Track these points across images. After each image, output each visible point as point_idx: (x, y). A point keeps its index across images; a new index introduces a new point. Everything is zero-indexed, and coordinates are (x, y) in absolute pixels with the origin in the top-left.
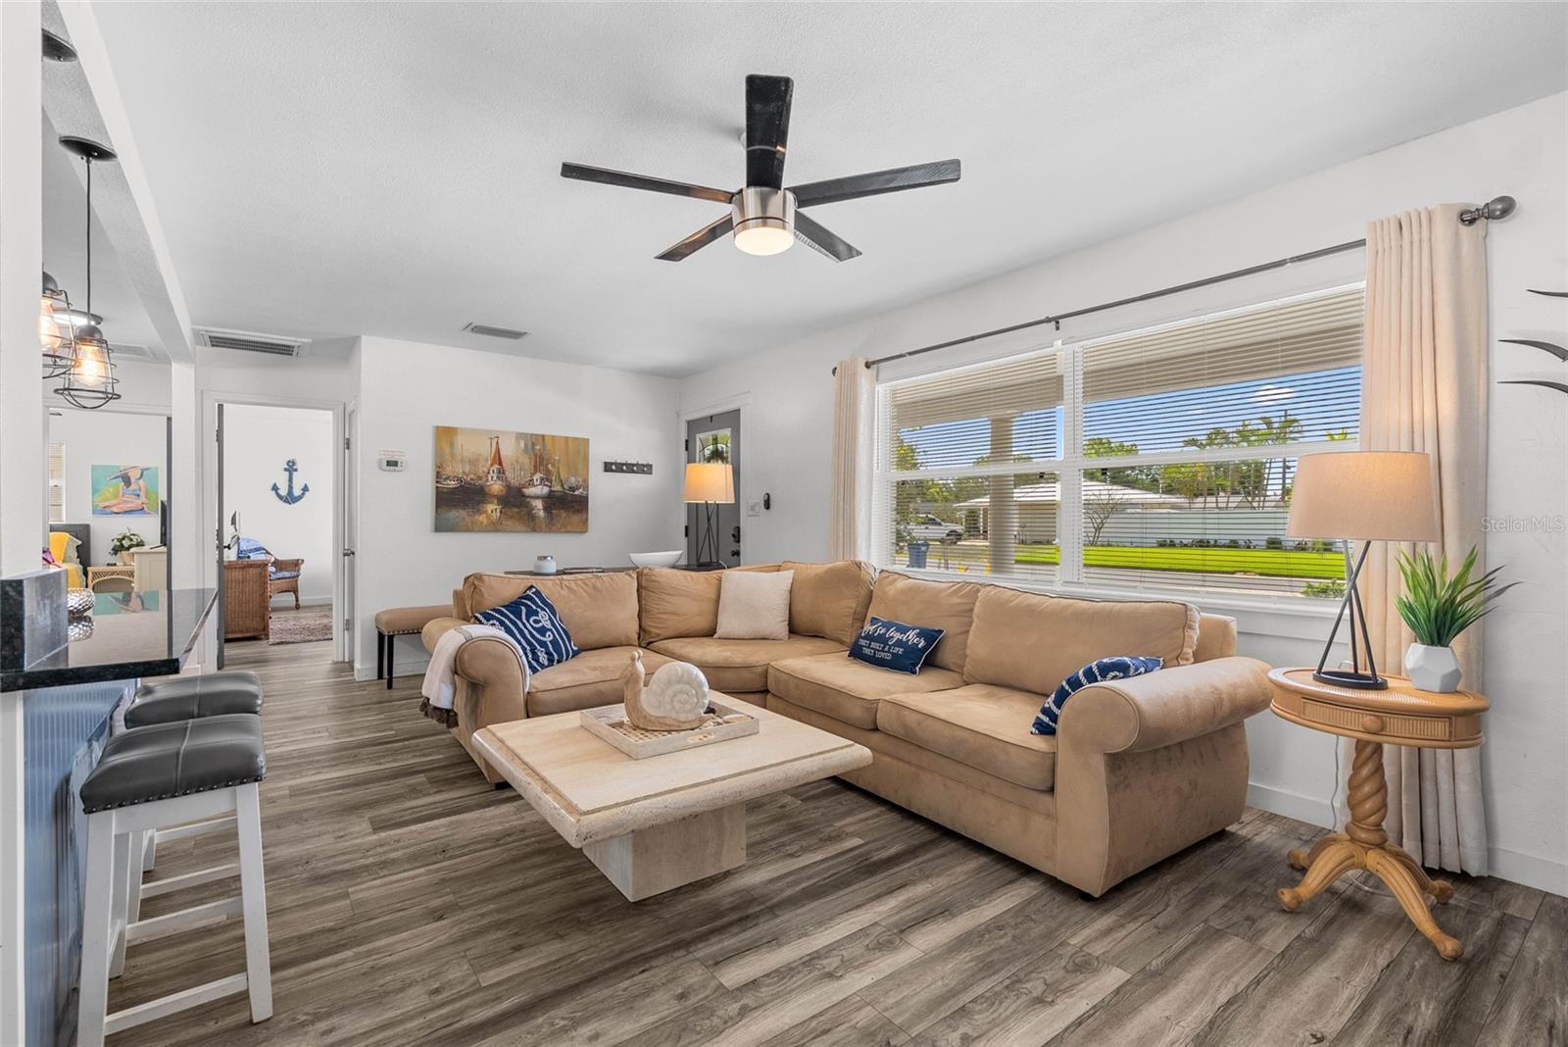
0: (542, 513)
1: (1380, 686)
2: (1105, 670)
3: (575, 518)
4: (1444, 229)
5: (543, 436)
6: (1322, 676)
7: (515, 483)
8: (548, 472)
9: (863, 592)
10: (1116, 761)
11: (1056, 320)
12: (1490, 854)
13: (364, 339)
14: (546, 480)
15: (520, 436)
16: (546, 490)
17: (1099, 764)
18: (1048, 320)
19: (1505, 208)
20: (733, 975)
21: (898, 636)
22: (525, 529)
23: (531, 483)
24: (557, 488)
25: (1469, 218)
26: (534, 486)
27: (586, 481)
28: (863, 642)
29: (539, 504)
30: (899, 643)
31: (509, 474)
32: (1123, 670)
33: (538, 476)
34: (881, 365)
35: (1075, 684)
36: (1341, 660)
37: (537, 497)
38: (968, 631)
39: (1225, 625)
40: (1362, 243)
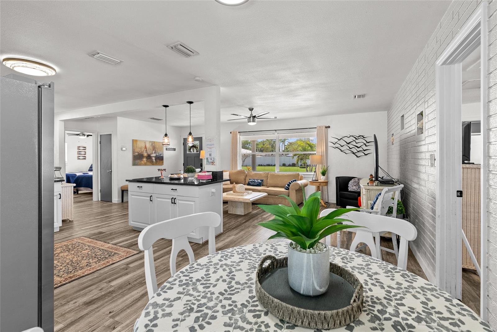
0: (154, 161)
1: (318, 180)
2: (293, 181)
3: (161, 161)
4: (324, 128)
5: (155, 142)
6: (312, 180)
7: (149, 153)
8: (156, 150)
9: (245, 175)
10: (296, 190)
11: (276, 130)
12: (328, 200)
13: (118, 117)
14: (155, 152)
15: (150, 142)
16: (155, 155)
17: (295, 191)
18: (275, 130)
19: (329, 127)
20: (265, 216)
21: (257, 181)
22: (151, 164)
23: (152, 153)
24: (157, 154)
25: (326, 127)
26: (153, 154)
27: (163, 153)
28: (250, 183)
29: (154, 158)
30: (257, 182)
31: (148, 151)
32: (296, 181)
33: (153, 152)
34: (241, 133)
35: (290, 183)
36: (314, 179)
37: (153, 157)
38: (267, 180)
39: (302, 176)
40: (316, 128)
